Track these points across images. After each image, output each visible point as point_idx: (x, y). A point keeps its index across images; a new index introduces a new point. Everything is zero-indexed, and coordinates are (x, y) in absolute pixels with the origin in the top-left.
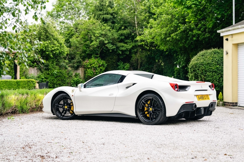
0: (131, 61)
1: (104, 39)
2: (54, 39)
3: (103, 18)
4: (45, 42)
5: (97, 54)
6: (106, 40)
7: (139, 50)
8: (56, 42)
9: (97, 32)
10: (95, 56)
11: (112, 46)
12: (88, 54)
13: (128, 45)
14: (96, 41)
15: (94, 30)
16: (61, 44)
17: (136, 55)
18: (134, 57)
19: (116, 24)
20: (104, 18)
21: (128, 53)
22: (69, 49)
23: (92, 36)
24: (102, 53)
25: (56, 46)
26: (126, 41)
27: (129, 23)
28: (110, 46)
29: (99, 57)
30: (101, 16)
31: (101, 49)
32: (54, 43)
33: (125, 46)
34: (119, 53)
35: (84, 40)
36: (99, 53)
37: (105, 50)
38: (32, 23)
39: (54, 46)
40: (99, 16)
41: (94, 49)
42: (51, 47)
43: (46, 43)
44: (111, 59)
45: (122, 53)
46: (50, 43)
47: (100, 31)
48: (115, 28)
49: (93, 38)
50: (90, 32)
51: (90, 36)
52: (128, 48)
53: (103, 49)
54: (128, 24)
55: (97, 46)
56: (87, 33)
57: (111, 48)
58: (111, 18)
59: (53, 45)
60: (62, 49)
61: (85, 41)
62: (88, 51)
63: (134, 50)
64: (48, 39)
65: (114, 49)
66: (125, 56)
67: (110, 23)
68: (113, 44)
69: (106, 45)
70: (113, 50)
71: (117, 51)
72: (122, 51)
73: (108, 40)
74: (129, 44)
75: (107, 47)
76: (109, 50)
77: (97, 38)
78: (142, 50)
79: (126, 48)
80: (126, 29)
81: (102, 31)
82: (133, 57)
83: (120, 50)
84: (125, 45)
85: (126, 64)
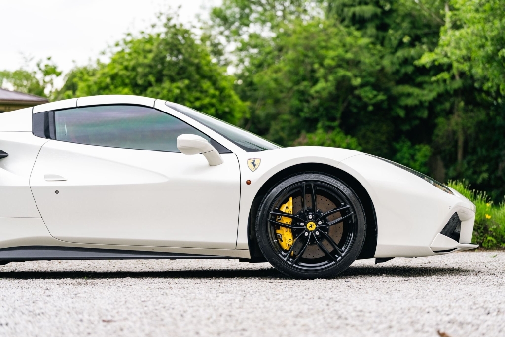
0: (434, 138)
1: (349, 74)
2: (204, 77)
3: (354, 15)
4: (175, 85)
5: (333, 119)
6: (355, 76)
7: (458, 105)
8: (206, 85)
9: (332, 53)
10: (328, 123)
11: (375, 93)
12: (307, 120)
13: (425, 92)
14: (327, 81)
15: (322, 48)
16: (222, 90)
17: (448, 119)
18: (444, 126)
19: (391, 31)
20: (357, 14)
21: (425, 114)
22: (248, 103)
23: (316, 66)
24: (346, 115)
25: (207, 96)
26: (420, 79)
27: (428, 26)
28: (368, 94)
29: (340, 126)
30: (346, 10)
31: (345, 104)
32: (201, 87)
33: (415, 94)
34: (398, 117)
35: (295, 78)
36: (338, 115)
37: (355, 106)
38: (142, 32)
39: (202, 96)
40: (342, 11)
41: (321, 104)
42: (192, 99)
43: (178, 88)
44: (373, 132)
45: (407, 114)
46: (188, 88)
47: (340, 51)
48: (386, 42)
49: (321, 72)
50: (310, 54)
51: (309, 68)
52: (424, 99)
53: (349, 104)
54: (426, 30)
55: (330, 93)
56: (302, 58)
57: (371, 99)
58: (375, 16)
59: (198, 94)
60: (225, 104)
61: (298, 83)
62: (306, 110)
63: (443, 107)
64: (184, 76)
65: (382, 101)
66: (417, 122)
67: (371, 30)
68: (376, 87)
69: (357, 92)
70: (378, 106)
71: (390, 109)
72: (407, 108)
73: (363, 77)
74: (427, 87)
75: (359, 98)
76: (366, 105)
77: (331, 70)
78: (467, 103)
79: (420, 98)
80: (417, 43)
81: (347, 52)
82: (440, 126)
83: (401, 107)
84: (416, 91)
85: (422, 145)
